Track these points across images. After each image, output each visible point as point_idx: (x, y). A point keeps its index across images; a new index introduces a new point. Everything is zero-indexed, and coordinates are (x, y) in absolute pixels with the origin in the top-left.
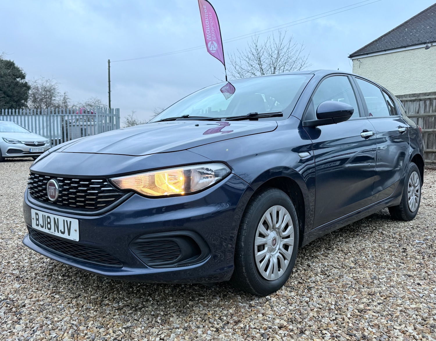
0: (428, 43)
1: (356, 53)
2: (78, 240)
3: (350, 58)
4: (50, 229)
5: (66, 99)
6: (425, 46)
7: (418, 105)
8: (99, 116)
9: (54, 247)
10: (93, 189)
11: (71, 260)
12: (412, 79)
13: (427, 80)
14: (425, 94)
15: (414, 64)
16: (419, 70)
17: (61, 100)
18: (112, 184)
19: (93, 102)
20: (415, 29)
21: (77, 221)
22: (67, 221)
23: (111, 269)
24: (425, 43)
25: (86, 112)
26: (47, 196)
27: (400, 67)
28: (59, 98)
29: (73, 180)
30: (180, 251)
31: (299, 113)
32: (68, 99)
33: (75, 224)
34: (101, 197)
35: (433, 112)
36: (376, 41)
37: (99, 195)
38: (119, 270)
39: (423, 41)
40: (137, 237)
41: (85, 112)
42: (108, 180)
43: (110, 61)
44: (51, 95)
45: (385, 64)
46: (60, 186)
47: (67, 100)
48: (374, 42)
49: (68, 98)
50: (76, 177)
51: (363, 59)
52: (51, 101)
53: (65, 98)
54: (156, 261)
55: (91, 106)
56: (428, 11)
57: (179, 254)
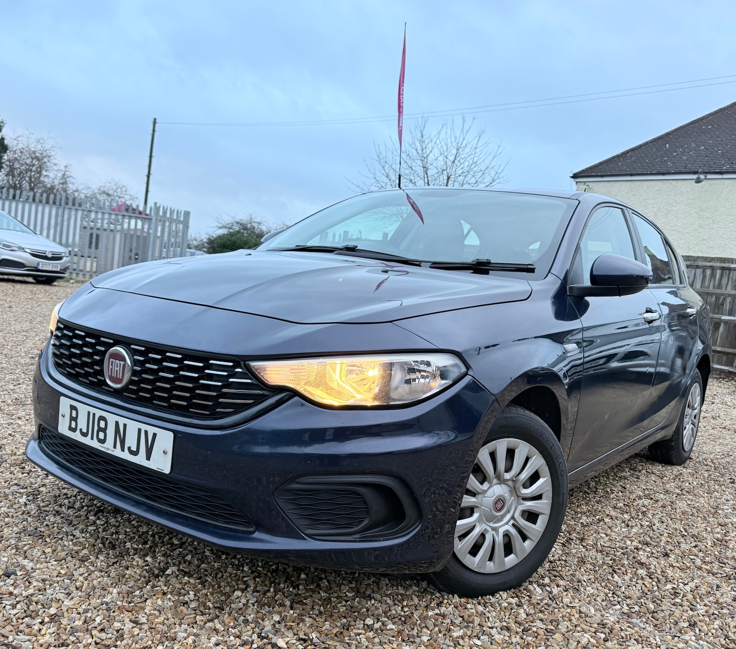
0: (701, 173)
1: (583, 171)
2: (167, 470)
3: (573, 180)
4: (103, 441)
5: (68, 177)
6: (695, 177)
7: (693, 275)
8: (157, 220)
9: (102, 475)
10: (211, 377)
11: (144, 507)
12: (668, 227)
13: (692, 232)
14: (706, 259)
15: (674, 204)
16: (682, 214)
17: (58, 178)
18: (250, 373)
19: (112, 189)
20: (682, 147)
21: (171, 435)
22: (146, 432)
23: (232, 534)
24: (695, 173)
25: (130, 210)
26: (103, 376)
27: (652, 206)
28: (54, 174)
29: (168, 354)
30: (368, 512)
31: (559, 269)
32: (70, 179)
33: (165, 441)
34: (225, 396)
35: (714, 287)
36: (618, 156)
37: (224, 390)
38: (245, 536)
39: (693, 169)
40: (293, 480)
41: (127, 210)
42: (244, 364)
43: (157, 121)
44: (40, 167)
45: (629, 196)
46: (135, 362)
47: (68, 180)
48: (614, 158)
49: (70, 177)
50: (175, 349)
51: (594, 184)
52: (40, 176)
53: (64, 175)
54: (319, 527)
55: (108, 195)
56: (704, 121)
57: (364, 518)
